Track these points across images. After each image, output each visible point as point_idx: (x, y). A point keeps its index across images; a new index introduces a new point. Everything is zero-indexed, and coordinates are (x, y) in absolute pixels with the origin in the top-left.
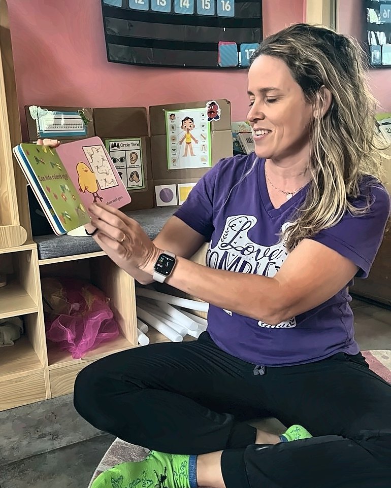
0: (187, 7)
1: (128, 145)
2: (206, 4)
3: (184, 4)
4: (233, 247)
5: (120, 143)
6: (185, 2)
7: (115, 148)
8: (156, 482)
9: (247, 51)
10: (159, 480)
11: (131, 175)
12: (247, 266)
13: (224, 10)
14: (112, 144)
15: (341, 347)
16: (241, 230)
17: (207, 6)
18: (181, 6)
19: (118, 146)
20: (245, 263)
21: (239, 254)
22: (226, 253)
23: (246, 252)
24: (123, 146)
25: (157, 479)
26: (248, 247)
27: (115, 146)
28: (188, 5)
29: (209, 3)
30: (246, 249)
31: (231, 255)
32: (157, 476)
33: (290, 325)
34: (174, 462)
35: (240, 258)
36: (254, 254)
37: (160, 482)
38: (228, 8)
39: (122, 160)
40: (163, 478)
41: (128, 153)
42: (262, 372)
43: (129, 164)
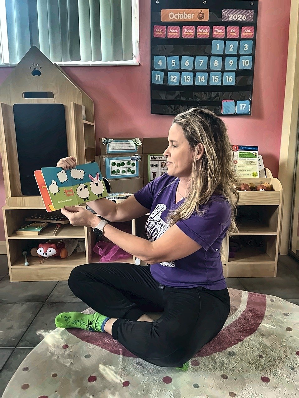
0: (203, 81)
1: (161, 158)
2: (216, 79)
3: (201, 80)
4: (153, 220)
5: (156, 156)
6: (202, 78)
7: (153, 159)
8: (87, 324)
9: (241, 105)
10: (88, 324)
11: (161, 174)
12: (156, 231)
13: (228, 81)
14: (152, 157)
15: (205, 284)
16: (160, 212)
17: (216, 80)
18: (200, 81)
19: (155, 158)
20: (156, 229)
21: (154, 224)
22: (150, 222)
23: (157, 224)
24: (158, 158)
25: (88, 323)
26: (159, 221)
27: (153, 158)
28: (204, 80)
29: (218, 79)
30: (158, 222)
31: (151, 224)
32: (88, 321)
33: (172, 266)
34: (99, 318)
35: (154, 226)
36: (160, 225)
37: (89, 325)
38: (231, 80)
39: (156, 166)
40: (91, 323)
41: (160, 162)
42: (162, 288)
43: (160, 168)
